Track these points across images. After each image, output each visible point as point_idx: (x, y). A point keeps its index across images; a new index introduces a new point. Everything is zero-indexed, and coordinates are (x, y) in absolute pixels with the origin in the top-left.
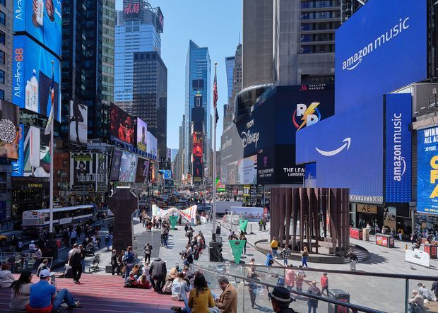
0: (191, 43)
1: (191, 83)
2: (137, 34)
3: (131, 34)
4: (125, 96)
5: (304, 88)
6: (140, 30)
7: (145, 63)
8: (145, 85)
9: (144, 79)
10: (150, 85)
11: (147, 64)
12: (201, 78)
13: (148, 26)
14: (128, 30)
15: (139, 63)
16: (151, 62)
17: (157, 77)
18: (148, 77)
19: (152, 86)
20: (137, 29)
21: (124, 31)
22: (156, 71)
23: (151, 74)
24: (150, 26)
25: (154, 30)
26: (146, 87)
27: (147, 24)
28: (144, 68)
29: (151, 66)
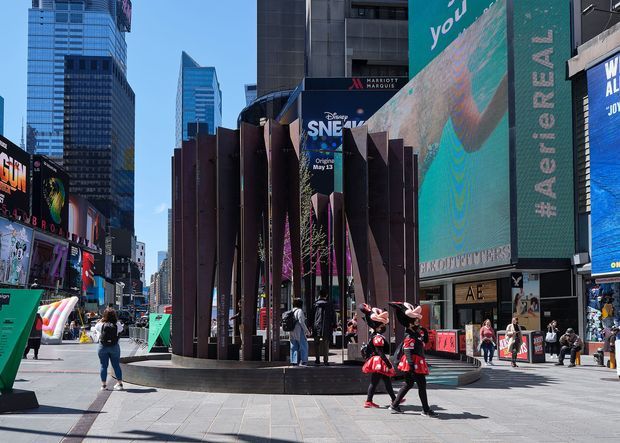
0: (185, 56)
1: (186, 128)
2: (79, 27)
3: (66, 27)
4: (54, 141)
5: (358, 85)
6: (85, 21)
7: (89, 76)
8: (87, 118)
9: (85, 107)
10: (98, 119)
11: (92, 79)
12: (203, 120)
13: (99, 15)
14: (60, 19)
15: (77, 76)
16: (99, 77)
17: (111, 105)
18: (94, 104)
19: (102, 122)
20: (78, 19)
21: (52, 20)
22: (109, 94)
23: (100, 98)
24: (103, 15)
25: (113, 24)
26: (91, 121)
27: (98, 10)
28: (85, 86)
29: (100, 84)
